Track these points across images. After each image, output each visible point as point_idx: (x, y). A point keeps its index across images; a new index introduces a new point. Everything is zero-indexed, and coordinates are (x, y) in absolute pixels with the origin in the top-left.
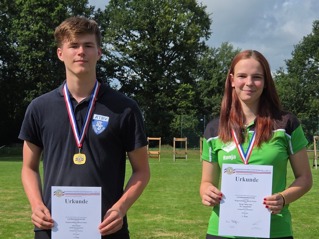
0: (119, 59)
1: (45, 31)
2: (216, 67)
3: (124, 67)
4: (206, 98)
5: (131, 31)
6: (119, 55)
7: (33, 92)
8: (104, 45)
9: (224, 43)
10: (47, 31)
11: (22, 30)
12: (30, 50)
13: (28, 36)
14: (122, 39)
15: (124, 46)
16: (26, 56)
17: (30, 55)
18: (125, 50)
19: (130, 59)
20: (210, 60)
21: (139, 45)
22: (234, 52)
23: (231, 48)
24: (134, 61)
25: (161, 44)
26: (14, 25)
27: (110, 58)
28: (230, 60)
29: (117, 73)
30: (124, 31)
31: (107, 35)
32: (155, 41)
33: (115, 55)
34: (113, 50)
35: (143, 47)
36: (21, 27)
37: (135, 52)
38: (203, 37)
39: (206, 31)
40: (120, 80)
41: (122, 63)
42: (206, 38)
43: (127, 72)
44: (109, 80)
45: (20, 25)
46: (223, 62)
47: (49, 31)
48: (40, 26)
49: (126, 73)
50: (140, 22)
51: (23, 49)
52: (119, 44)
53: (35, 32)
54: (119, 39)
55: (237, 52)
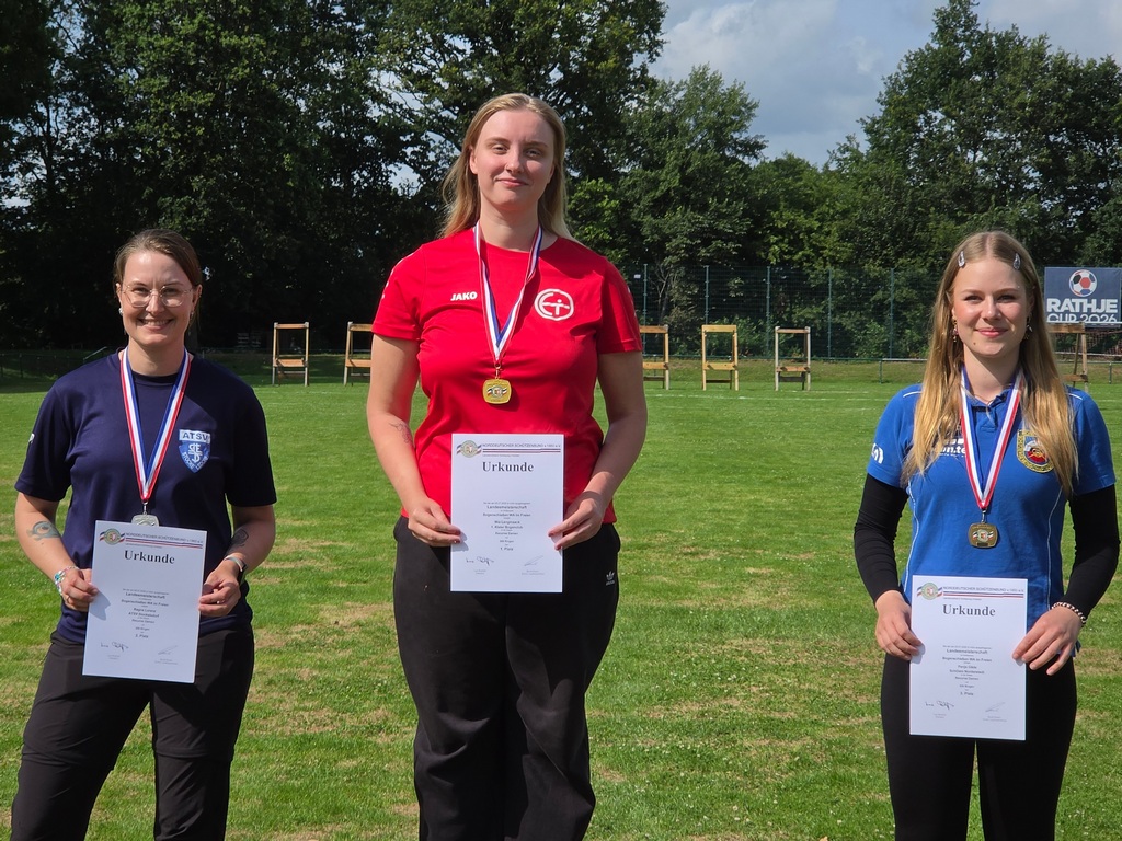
0: (416, 113)
1: (213, 37)
2: (676, 133)
3: (429, 133)
4: (648, 218)
5: (447, 37)
6: (413, 101)
7: (183, 203)
8: (374, 74)
9: (697, 67)
10: (218, 35)
11: (151, 33)
12: (173, 88)
13: (169, 50)
14: (422, 60)
15: (427, 76)
16: (163, 104)
17: (174, 101)
18: (431, 89)
19: (445, 113)
20: (659, 116)
21: (469, 76)
22: (724, 94)
23: (716, 81)
24: (455, 118)
25: (527, 72)
26: (127, 20)
27: (390, 111)
28: (714, 114)
29: (409, 150)
30: (428, 37)
31: (383, 46)
32: (512, 65)
33: (403, 102)
34: (397, 88)
35: (478, 81)
36: (147, 24)
37: (458, 93)
38: (641, 52)
39: (649, 36)
40: (416, 170)
41: (422, 125)
42: (651, 57)
43: (435, 147)
44: (387, 172)
45: (145, 20)
46: (695, 120)
47: (225, 37)
48: (200, 22)
49: (434, 151)
50: (472, 13)
51: (154, 86)
52: (415, 71)
53: (187, 39)
54: (415, 58)
55: (733, 94)
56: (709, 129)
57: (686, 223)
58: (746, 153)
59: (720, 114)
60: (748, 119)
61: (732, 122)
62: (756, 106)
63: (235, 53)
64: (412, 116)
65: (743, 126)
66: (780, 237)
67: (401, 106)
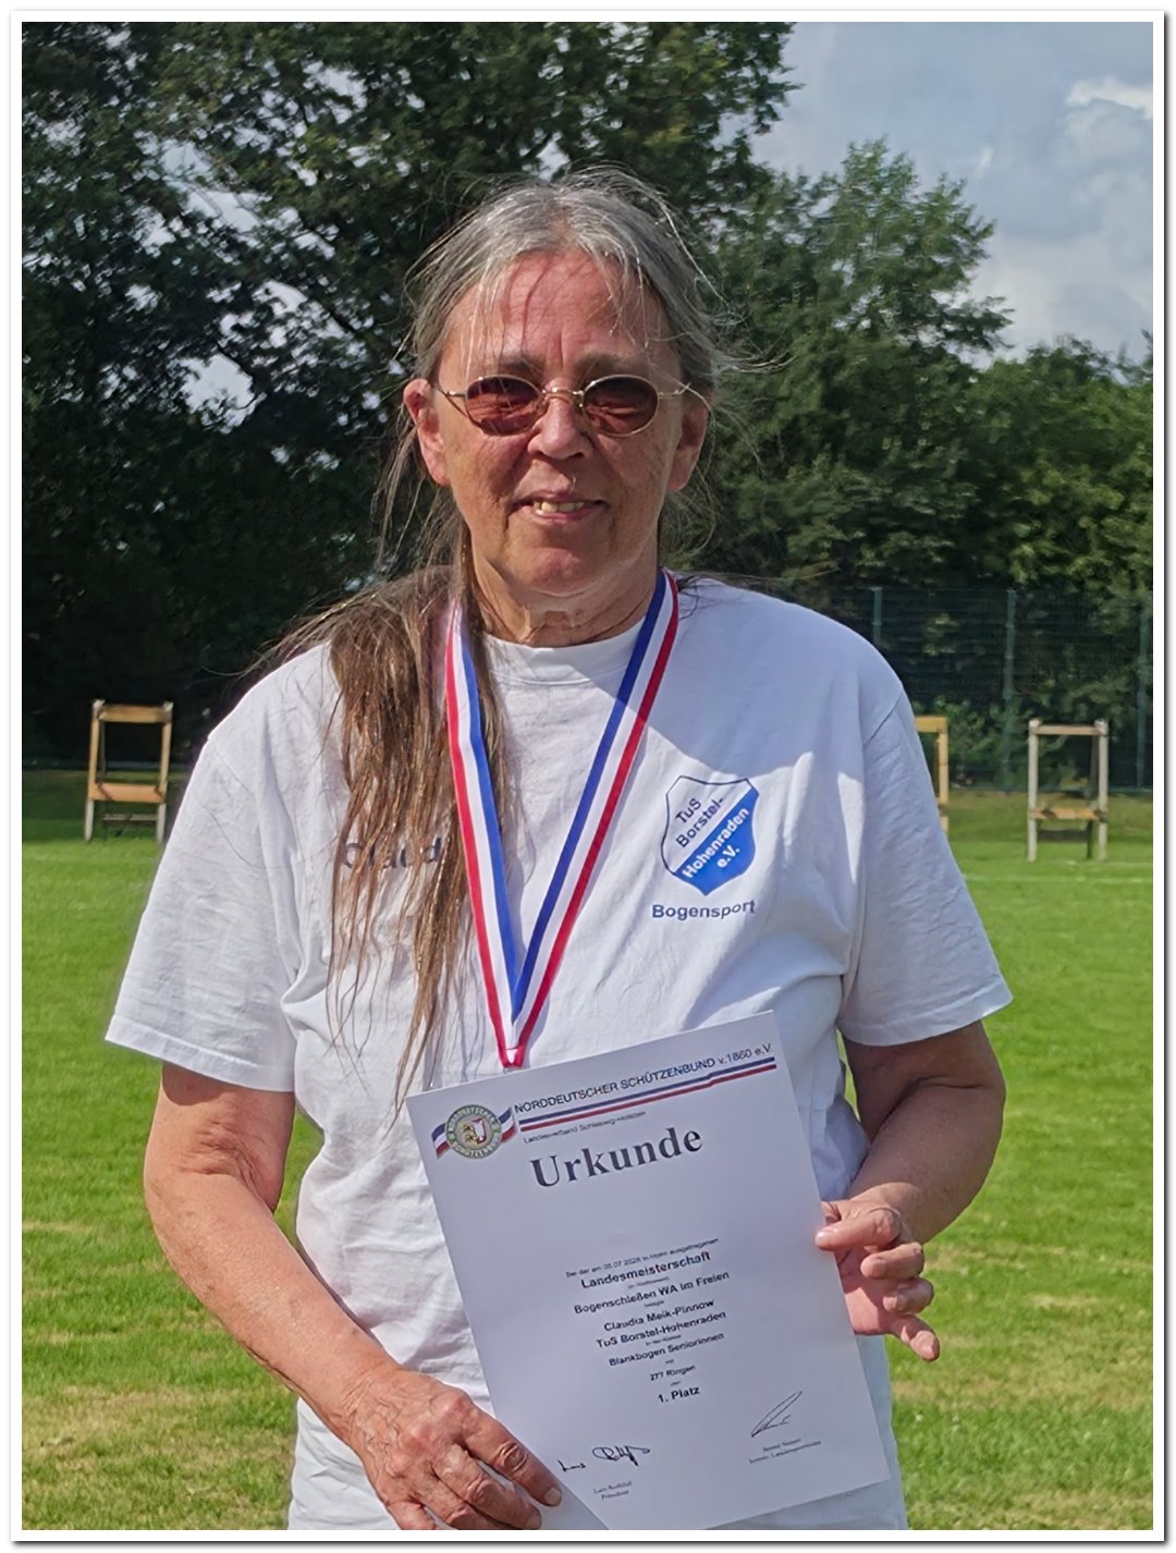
2: (815, 293)
18: (277, 183)
22: (919, 207)
23: (901, 177)
31: (170, 84)
32: (457, 135)
37: (336, 195)
39: (757, 74)
40: (245, 366)
44: (178, 369)
46: (857, 263)
49: (282, 322)
52: (242, 143)
55: (938, 206)
56: (887, 284)
57: (833, 493)
58: (965, 338)
59: (910, 251)
64: (235, 246)
65: (961, 276)
66: (1037, 524)
67: (209, 222)
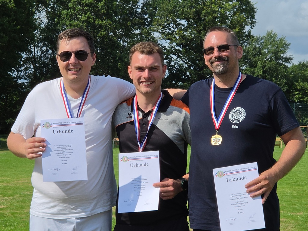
1: (93, 21)
3: (171, 55)
9: (269, 31)
10: (95, 21)
13: (77, 26)
14: (169, 28)
15: (171, 34)
18: (172, 39)
21: (186, 34)
22: (278, 41)
23: (275, 36)
24: (181, 50)
26: (63, 15)
28: (274, 48)
30: (170, 20)
31: (155, 23)
34: (160, 39)
35: (189, 36)
38: (248, 25)
41: (169, 52)
43: (174, 60)
45: (68, 16)
46: (268, 50)
47: (97, 21)
48: (88, 16)
50: (187, 12)
53: (83, 22)
54: (166, 28)
55: (281, 40)
56: (273, 53)
58: (286, 62)
59: (277, 48)
60: (287, 49)
61: (281, 51)
62: (289, 45)
63: (101, 26)
64: (165, 49)
65: (285, 52)
66: (299, 92)
